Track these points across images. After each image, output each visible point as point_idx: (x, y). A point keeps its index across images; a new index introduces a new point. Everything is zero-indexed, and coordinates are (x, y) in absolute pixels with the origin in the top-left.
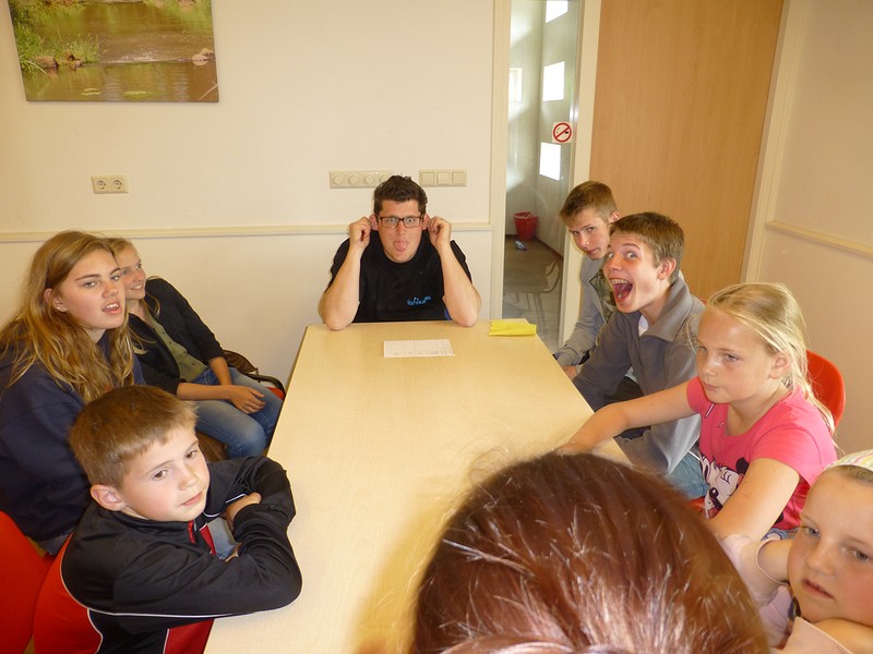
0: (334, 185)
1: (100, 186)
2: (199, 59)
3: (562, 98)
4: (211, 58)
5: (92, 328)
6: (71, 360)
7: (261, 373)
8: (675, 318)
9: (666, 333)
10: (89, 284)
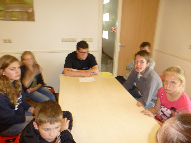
0: (63, 41)
1: (5, 41)
2: (30, 11)
3: (108, 21)
4: (33, 11)
5: (11, 80)
6: (6, 88)
7: (48, 86)
8: (147, 73)
9: (145, 76)
10: (12, 69)
